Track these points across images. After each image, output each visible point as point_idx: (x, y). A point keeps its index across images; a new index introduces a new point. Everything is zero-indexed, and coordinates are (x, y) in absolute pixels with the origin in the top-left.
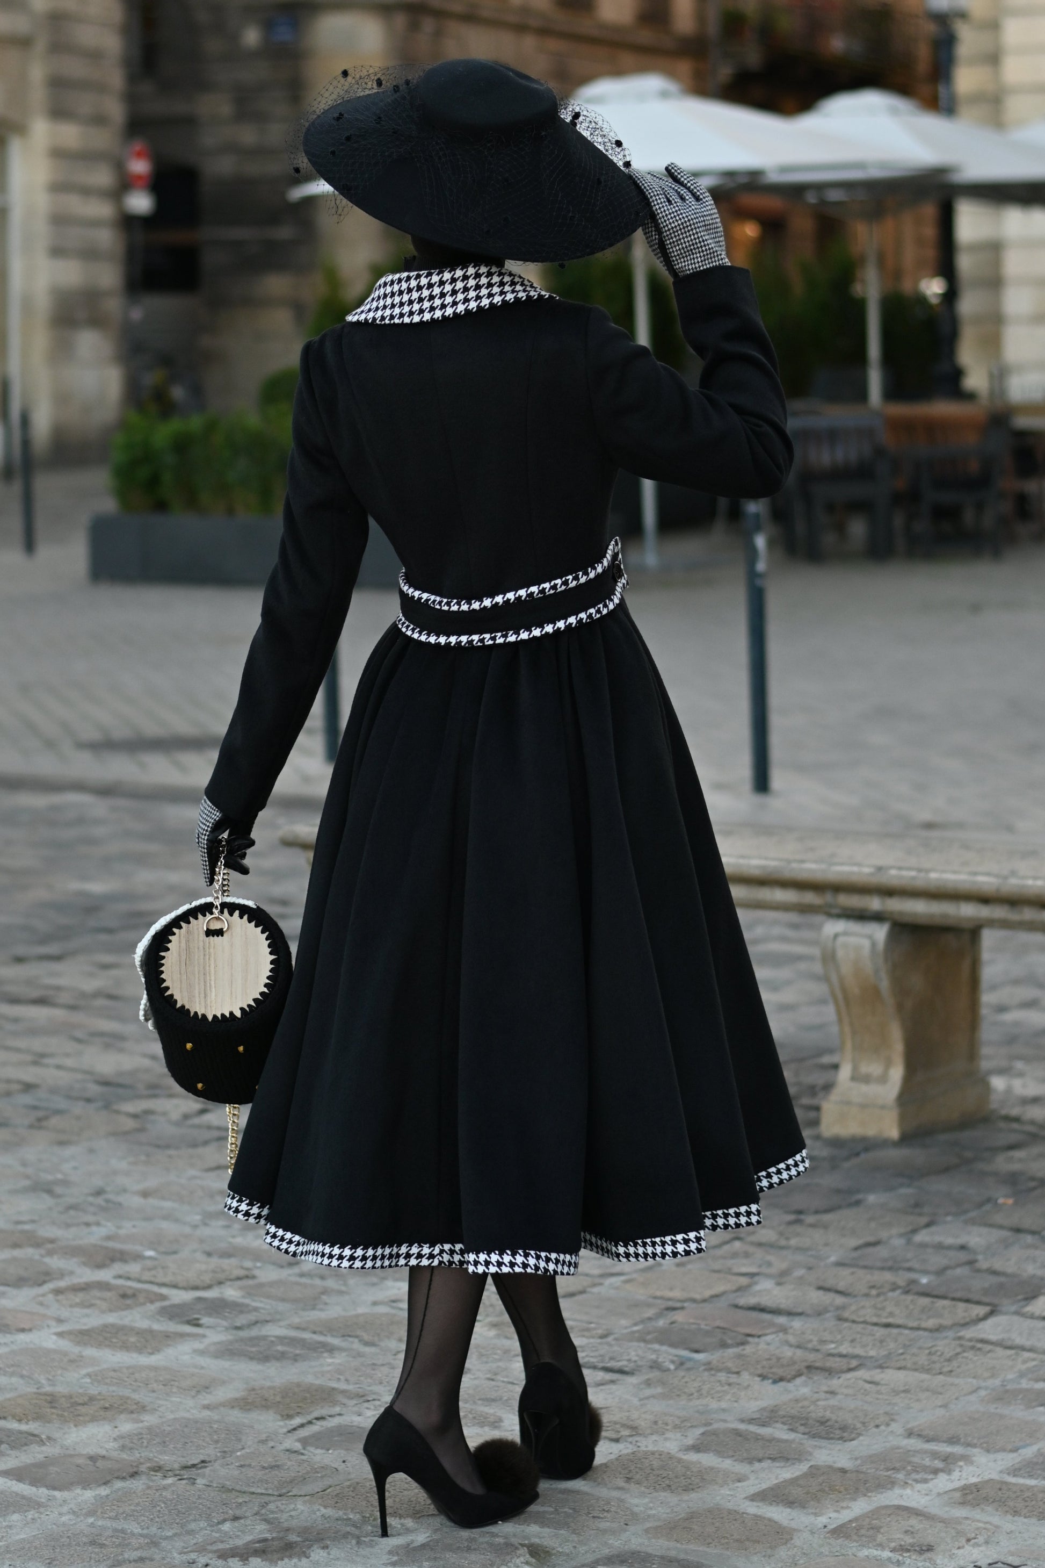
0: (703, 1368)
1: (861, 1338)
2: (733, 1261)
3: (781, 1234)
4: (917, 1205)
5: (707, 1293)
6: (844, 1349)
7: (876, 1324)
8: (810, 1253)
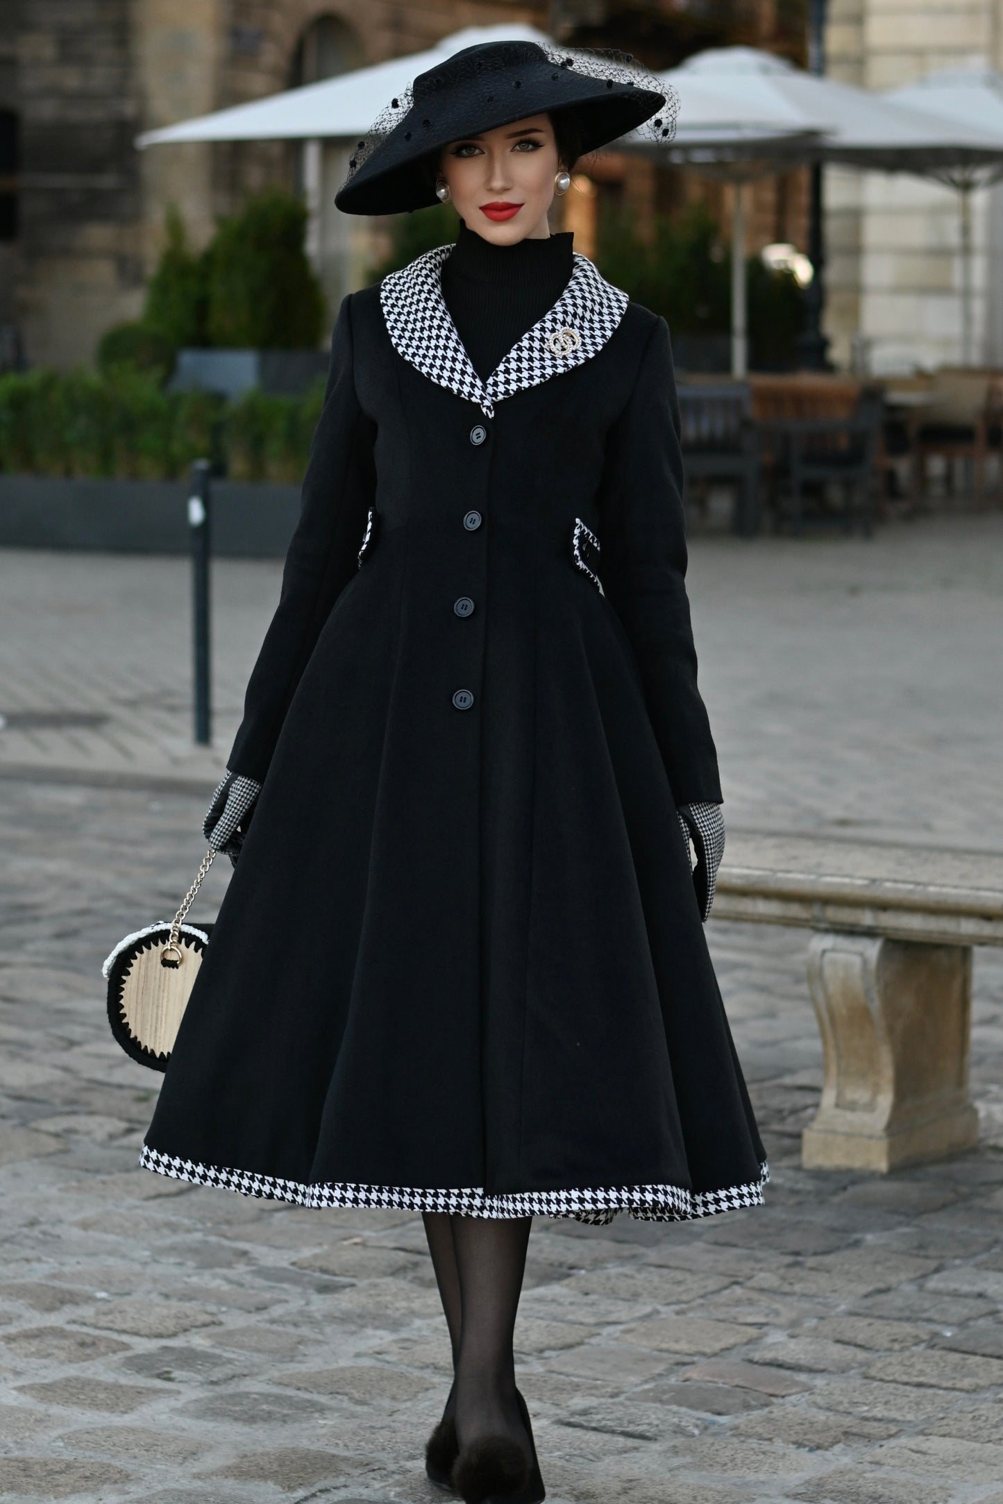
0: (731, 1433)
1: (895, 1400)
2: (737, 1309)
3: (783, 1278)
4: (920, 1247)
5: (717, 1346)
6: (879, 1412)
7: (906, 1384)
8: (817, 1300)
